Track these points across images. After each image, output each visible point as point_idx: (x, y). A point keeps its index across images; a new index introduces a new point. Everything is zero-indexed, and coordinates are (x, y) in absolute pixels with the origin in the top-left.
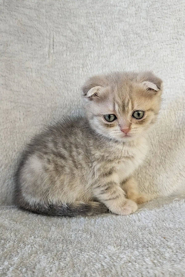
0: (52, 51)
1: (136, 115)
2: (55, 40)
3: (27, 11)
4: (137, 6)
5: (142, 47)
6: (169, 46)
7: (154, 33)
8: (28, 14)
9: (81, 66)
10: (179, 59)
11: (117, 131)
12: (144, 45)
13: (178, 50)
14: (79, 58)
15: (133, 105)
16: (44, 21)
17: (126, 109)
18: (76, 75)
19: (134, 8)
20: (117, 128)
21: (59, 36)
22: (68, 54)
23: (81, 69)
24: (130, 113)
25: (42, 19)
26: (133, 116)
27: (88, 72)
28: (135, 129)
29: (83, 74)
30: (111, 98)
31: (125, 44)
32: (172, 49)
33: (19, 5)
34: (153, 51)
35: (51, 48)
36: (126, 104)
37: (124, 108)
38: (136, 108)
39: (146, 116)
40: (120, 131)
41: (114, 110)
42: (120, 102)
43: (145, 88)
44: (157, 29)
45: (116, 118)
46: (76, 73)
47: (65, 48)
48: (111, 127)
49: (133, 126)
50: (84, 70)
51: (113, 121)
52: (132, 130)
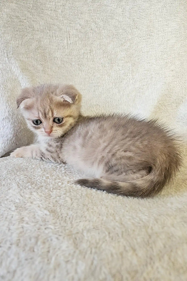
0: (69, 43)
1: (56, 120)
2: (70, 33)
3: (49, 12)
4: (123, 8)
5: (128, 40)
6: (145, 40)
7: (135, 30)
8: (50, 14)
9: (89, 52)
10: (152, 50)
11: (42, 132)
12: (129, 39)
13: (151, 43)
14: (87, 45)
15: (53, 113)
16: (61, 20)
17: (48, 116)
18: (86, 59)
19: (120, 9)
20: (43, 130)
21: (72, 30)
22: (80, 43)
23: (89, 54)
24: (52, 119)
25: (60, 18)
26: (54, 121)
27: (94, 56)
28: (56, 131)
29: (90, 57)
30: (35, 107)
31: (117, 37)
32: (147, 43)
33: (44, 8)
34: (135, 43)
35: (69, 40)
36: (47, 113)
37: (45, 115)
38: (55, 116)
39: (64, 121)
40: (45, 133)
41: (39, 117)
42: (42, 111)
43: (62, 100)
44: (137, 27)
45: (41, 122)
46: (86, 57)
47: (77, 39)
48: (38, 129)
49: (54, 129)
50: (91, 55)
51: (40, 124)
52: (53, 131)
